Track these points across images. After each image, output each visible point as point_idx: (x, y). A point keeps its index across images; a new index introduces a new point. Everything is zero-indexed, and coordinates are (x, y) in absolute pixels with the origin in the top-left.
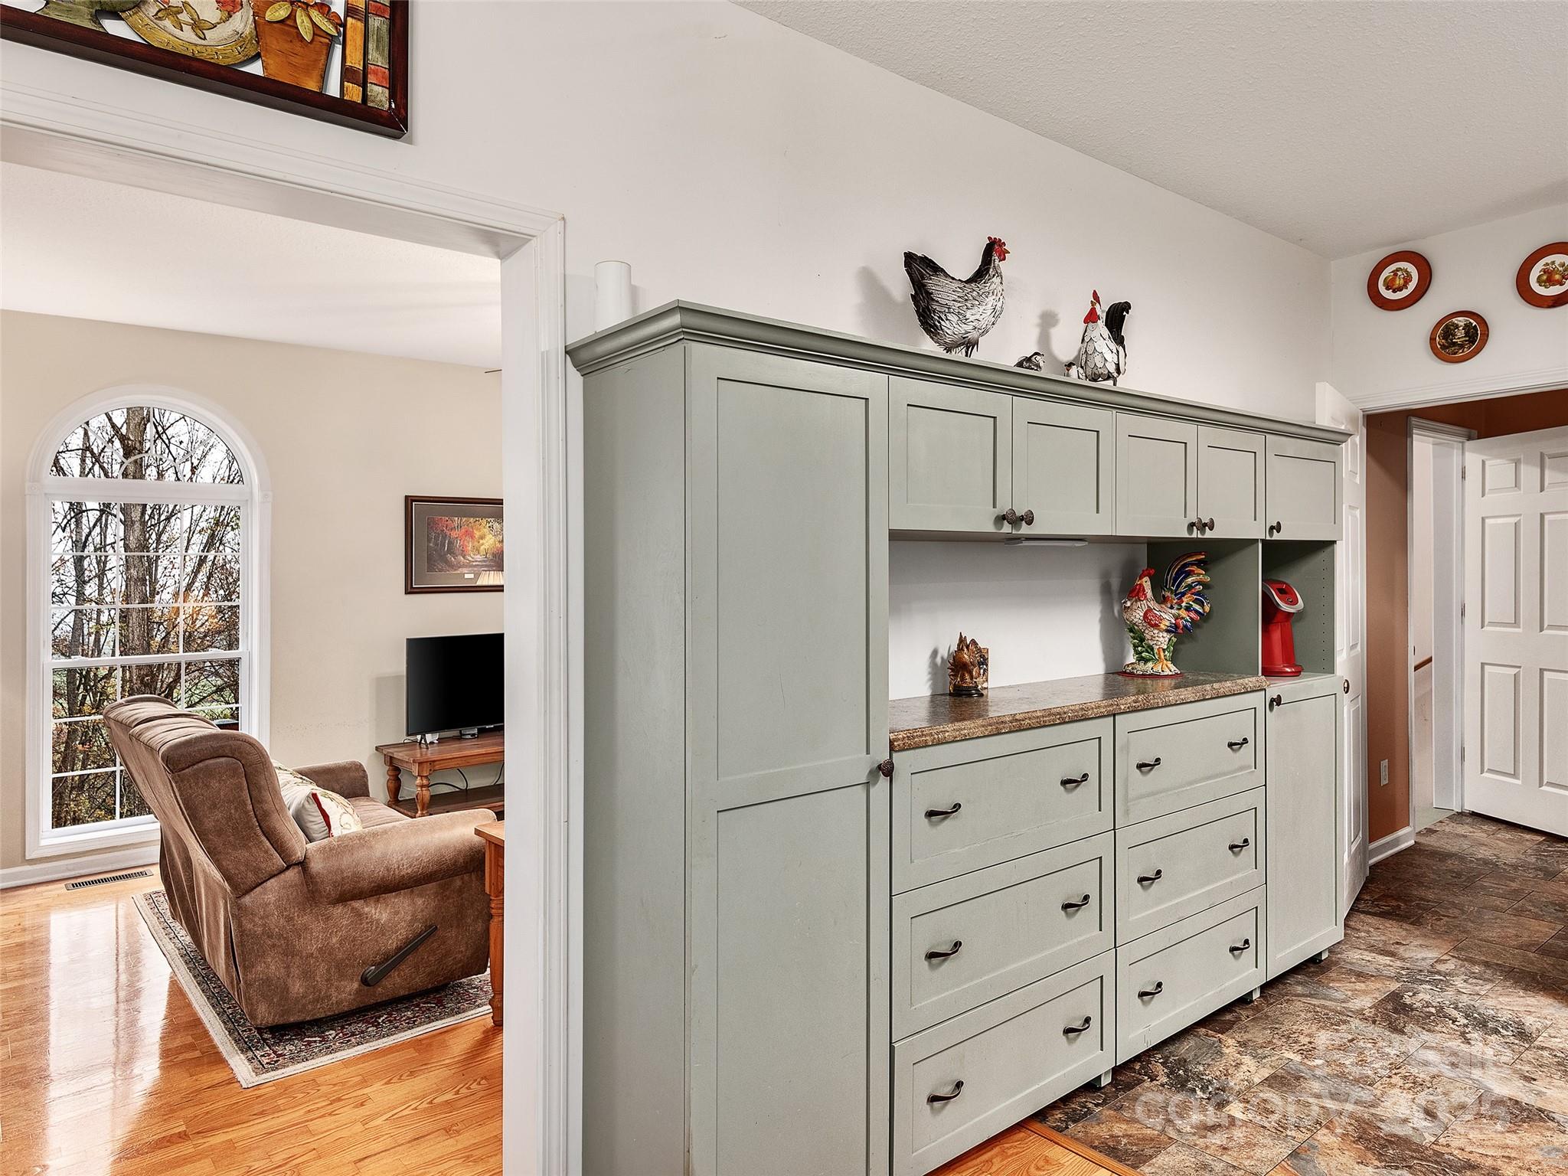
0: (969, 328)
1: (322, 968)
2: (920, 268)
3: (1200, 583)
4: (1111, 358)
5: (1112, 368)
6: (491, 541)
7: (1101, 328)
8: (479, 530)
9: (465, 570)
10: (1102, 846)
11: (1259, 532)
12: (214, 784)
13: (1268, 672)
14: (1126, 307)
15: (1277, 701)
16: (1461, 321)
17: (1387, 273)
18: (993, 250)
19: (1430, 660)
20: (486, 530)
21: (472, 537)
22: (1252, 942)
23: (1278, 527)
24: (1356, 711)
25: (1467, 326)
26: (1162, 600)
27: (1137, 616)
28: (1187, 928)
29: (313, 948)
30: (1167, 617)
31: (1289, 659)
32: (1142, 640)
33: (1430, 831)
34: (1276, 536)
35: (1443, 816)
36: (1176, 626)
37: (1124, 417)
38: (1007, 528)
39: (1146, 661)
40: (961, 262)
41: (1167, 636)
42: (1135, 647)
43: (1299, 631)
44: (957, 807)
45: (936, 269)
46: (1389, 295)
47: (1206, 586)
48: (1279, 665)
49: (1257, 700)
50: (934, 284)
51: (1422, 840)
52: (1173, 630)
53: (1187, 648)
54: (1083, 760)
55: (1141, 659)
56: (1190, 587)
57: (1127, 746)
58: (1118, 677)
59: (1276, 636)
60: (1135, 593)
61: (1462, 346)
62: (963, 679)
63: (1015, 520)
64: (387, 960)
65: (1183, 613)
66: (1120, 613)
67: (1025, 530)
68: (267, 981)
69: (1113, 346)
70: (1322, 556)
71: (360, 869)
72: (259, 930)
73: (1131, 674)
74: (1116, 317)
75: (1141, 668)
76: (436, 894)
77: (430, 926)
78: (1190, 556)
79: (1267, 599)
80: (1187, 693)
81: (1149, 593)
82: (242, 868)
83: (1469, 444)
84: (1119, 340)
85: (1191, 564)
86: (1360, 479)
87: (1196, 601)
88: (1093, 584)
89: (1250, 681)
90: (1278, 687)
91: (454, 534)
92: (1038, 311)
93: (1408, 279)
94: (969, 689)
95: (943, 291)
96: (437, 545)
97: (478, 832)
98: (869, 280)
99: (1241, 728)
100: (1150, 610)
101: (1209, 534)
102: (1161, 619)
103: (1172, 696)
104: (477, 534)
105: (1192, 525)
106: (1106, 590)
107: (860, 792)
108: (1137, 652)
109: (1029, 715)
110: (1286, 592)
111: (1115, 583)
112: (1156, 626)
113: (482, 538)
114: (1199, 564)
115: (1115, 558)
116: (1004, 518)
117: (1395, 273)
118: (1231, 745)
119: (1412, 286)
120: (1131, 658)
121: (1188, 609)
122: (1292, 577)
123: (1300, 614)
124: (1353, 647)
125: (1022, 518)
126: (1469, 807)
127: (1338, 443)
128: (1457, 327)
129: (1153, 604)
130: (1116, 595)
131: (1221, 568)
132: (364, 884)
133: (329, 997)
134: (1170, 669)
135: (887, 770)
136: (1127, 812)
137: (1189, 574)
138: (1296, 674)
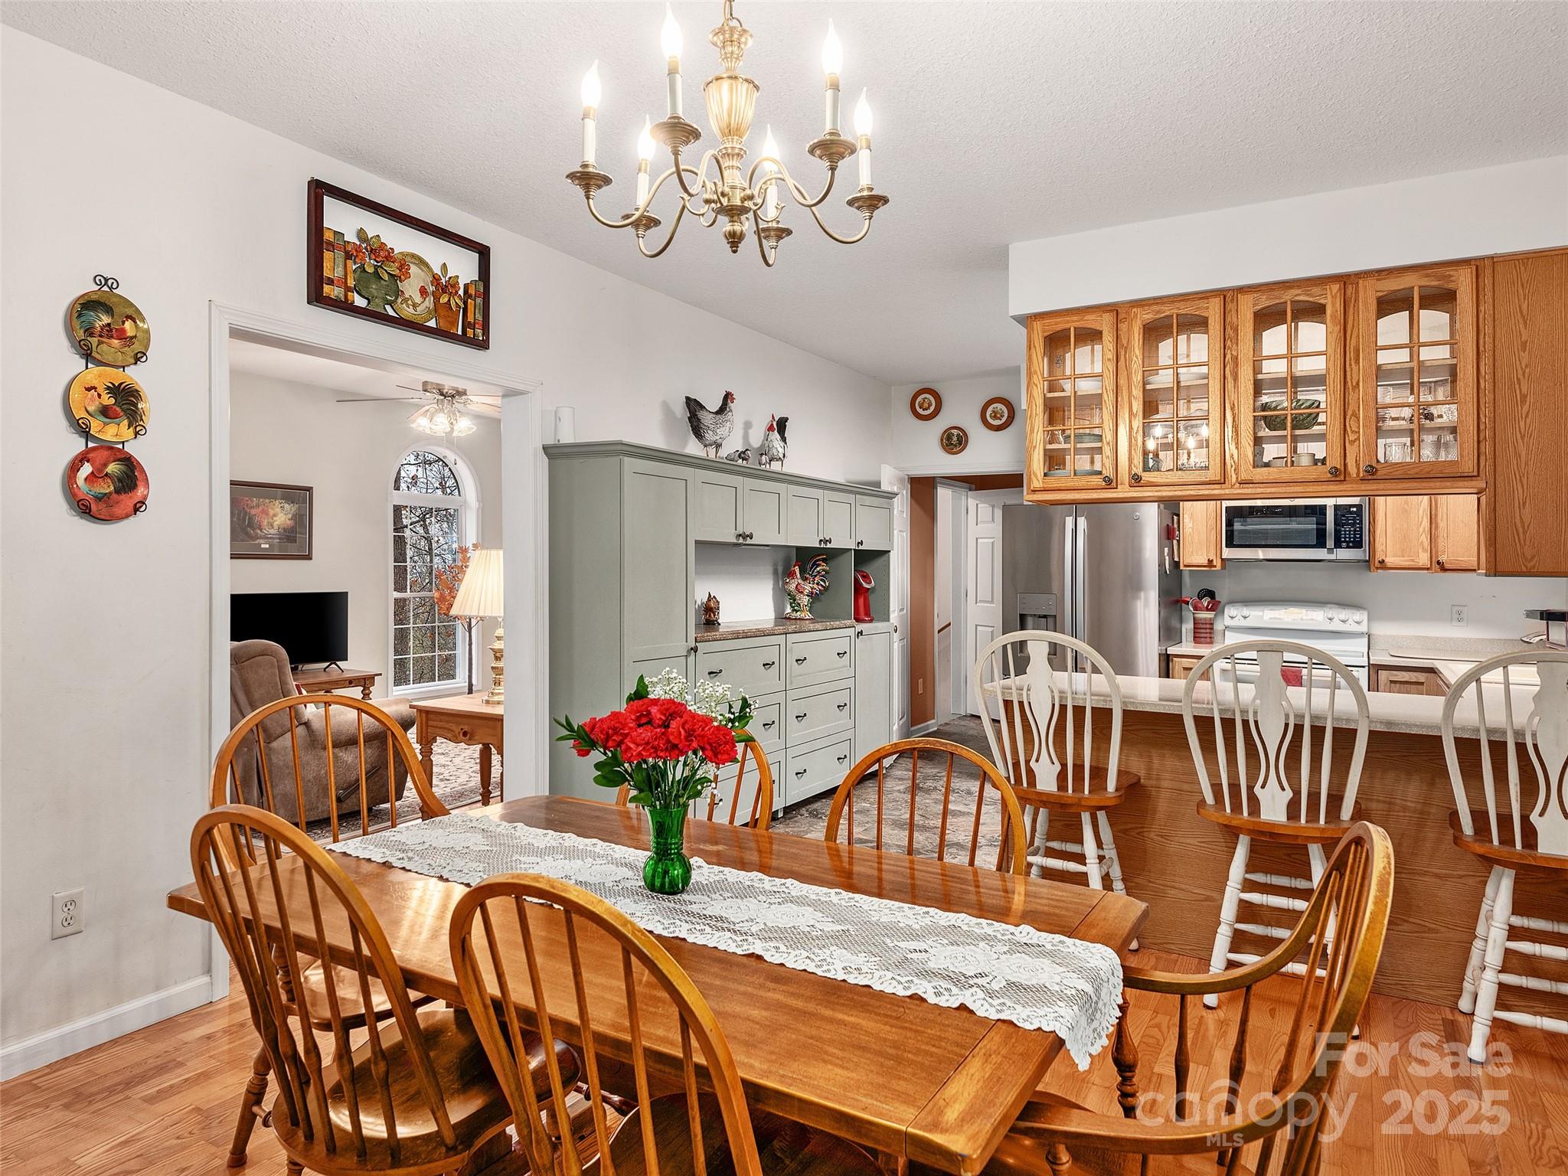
0: (718, 438)
1: (315, 789)
2: (693, 406)
3: (823, 570)
4: (781, 450)
5: (781, 456)
6: (283, 519)
7: (776, 435)
8: (272, 509)
9: (261, 541)
10: (780, 698)
11: (853, 546)
12: (261, 672)
13: (858, 620)
14: (786, 419)
15: (861, 633)
16: (955, 432)
17: (919, 399)
18: (728, 397)
19: (949, 624)
20: (278, 510)
21: (267, 514)
22: (848, 756)
23: (862, 543)
24: (903, 646)
25: (958, 435)
26: (805, 579)
27: (792, 587)
28: (818, 744)
29: (310, 777)
30: (807, 588)
31: (867, 614)
32: (795, 600)
33: (947, 724)
34: (861, 548)
35: (955, 717)
36: (812, 593)
37: (791, 487)
38: (741, 541)
39: (797, 611)
40: (713, 403)
41: (807, 598)
42: (791, 604)
43: (872, 598)
44: (721, 671)
45: (702, 407)
46: (921, 411)
47: (827, 572)
48: (863, 616)
49: (851, 632)
50: (701, 415)
51: (941, 728)
52: (810, 595)
53: (817, 605)
54: (771, 655)
55: (794, 610)
56: (818, 572)
57: (791, 650)
58: (782, 618)
59: (861, 601)
60: (792, 575)
61: (955, 446)
62: (710, 616)
63: (744, 536)
64: (350, 787)
65: (815, 586)
66: (783, 586)
67: (749, 541)
68: (285, 795)
69: (782, 444)
70: (884, 558)
71: (341, 728)
72: (281, 763)
73: (789, 618)
74: (781, 425)
75: (794, 615)
76: (378, 747)
77: (375, 767)
78: (819, 555)
79: (856, 580)
80: (818, 626)
81: (799, 576)
82: (275, 724)
83: (969, 493)
84: (784, 439)
85: (819, 560)
86: (906, 515)
87: (821, 580)
88: (770, 569)
89: (848, 622)
90: (860, 627)
91: (253, 512)
92: (743, 421)
93: (930, 405)
94: (714, 621)
95: (707, 419)
96: (239, 520)
97: (411, 707)
98: (666, 408)
99: (843, 645)
100: (799, 584)
101: (829, 546)
102: (804, 589)
103: (812, 626)
104: (271, 512)
105: (821, 541)
106: (775, 572)
107: (683, 659)
108: (792, 607)
109: (750, 631)
110: (866, 577)
111: (780, 569)
112: (802, 592)
113: (275, 516)
114: (824, 560)
115: (781, 555)
116: (740, 535)
117: (924, 399)
118: (838, 654)
119: (932, 408)
120: (789, 610)
121: (818, 584)
122: (868, 569)
123: (873, 588)
124: (902, 610)
125: (748, 536)
126: (969, 712)
127: (891, 498)
128: (953, 435)
129: (800, 581)
130: (780, 576)
131: (833, 563)
132: (343, 738)
133: (317, 808)
134: (809, 616)
135: (695, 650)
136: (791, 683)
137: (818, 565)
138: (871, 621)
